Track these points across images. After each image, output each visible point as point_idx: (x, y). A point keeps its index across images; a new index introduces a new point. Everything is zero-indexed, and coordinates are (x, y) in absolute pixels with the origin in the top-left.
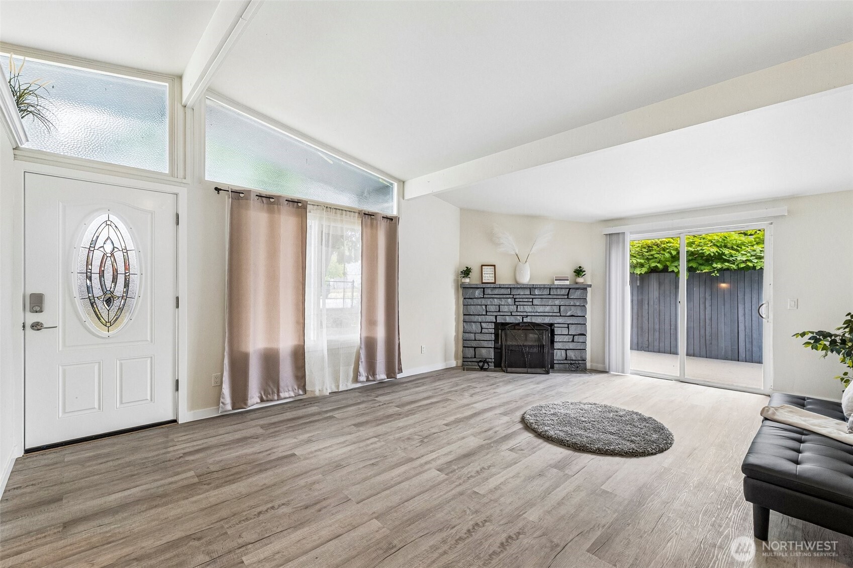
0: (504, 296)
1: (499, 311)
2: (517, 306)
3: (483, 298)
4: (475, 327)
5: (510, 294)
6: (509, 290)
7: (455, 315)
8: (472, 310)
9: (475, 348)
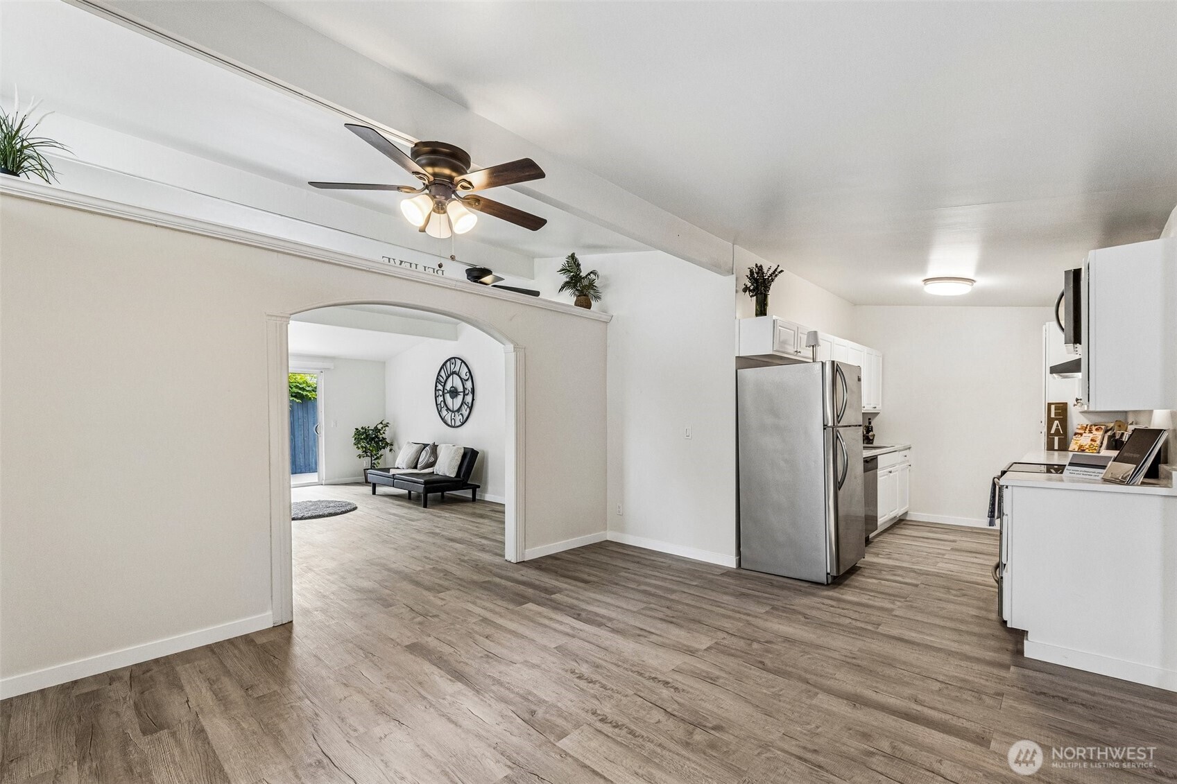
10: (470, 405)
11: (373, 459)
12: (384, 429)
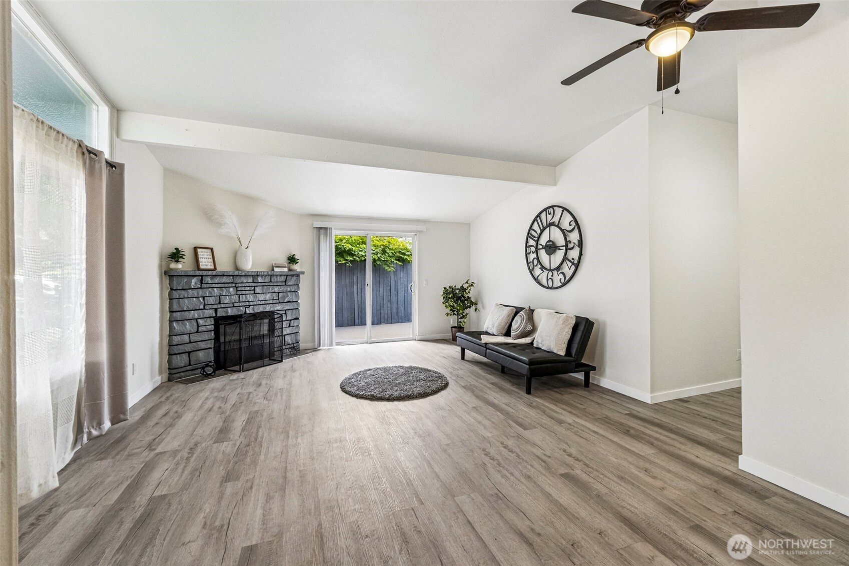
0: (226, 285)
1: (220, 303)
2: (239, 295)
3: (201, 288)
4: (189, 327)
5: (233, 283)
6: (231, 277)
7: (160, 313)
8: (186, 304)
9: (189, 353)
10: (576, 262)
11: (459, 317)
12: (469, 288)
